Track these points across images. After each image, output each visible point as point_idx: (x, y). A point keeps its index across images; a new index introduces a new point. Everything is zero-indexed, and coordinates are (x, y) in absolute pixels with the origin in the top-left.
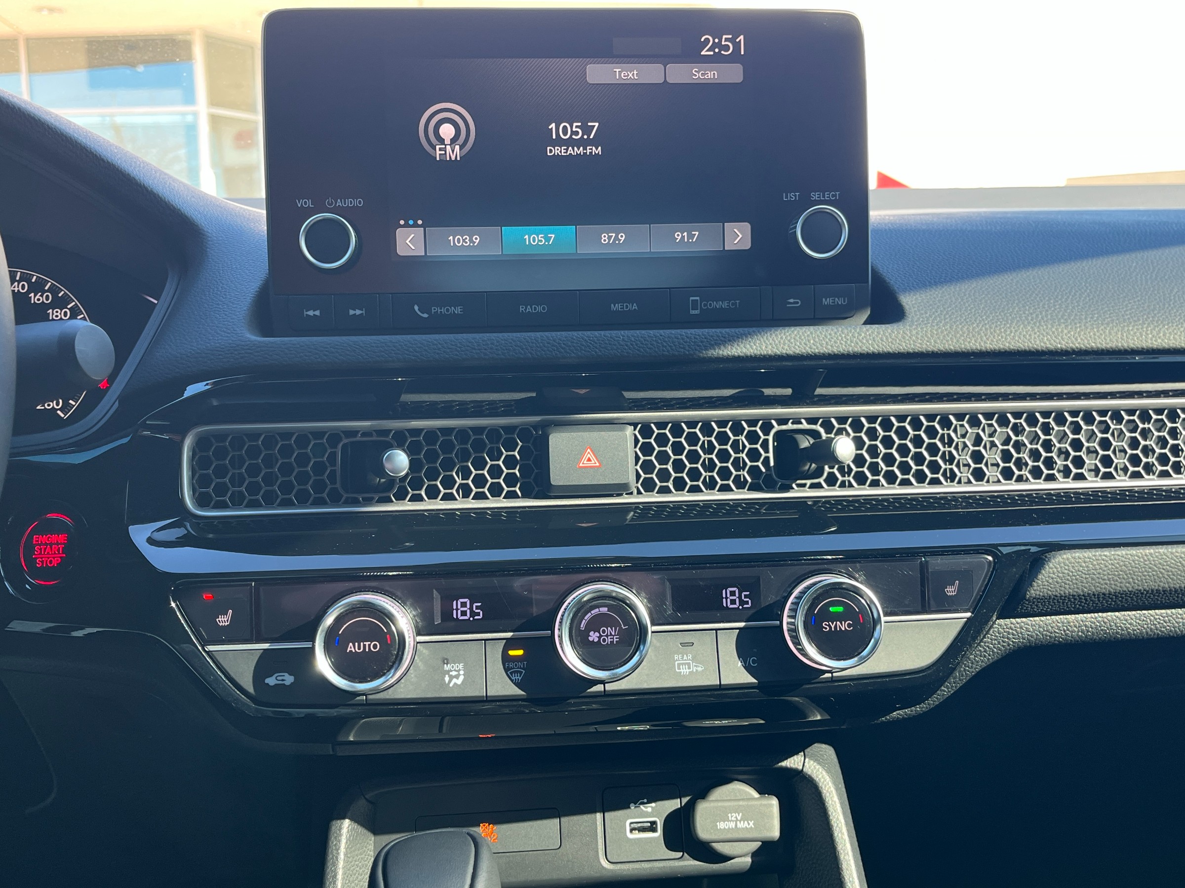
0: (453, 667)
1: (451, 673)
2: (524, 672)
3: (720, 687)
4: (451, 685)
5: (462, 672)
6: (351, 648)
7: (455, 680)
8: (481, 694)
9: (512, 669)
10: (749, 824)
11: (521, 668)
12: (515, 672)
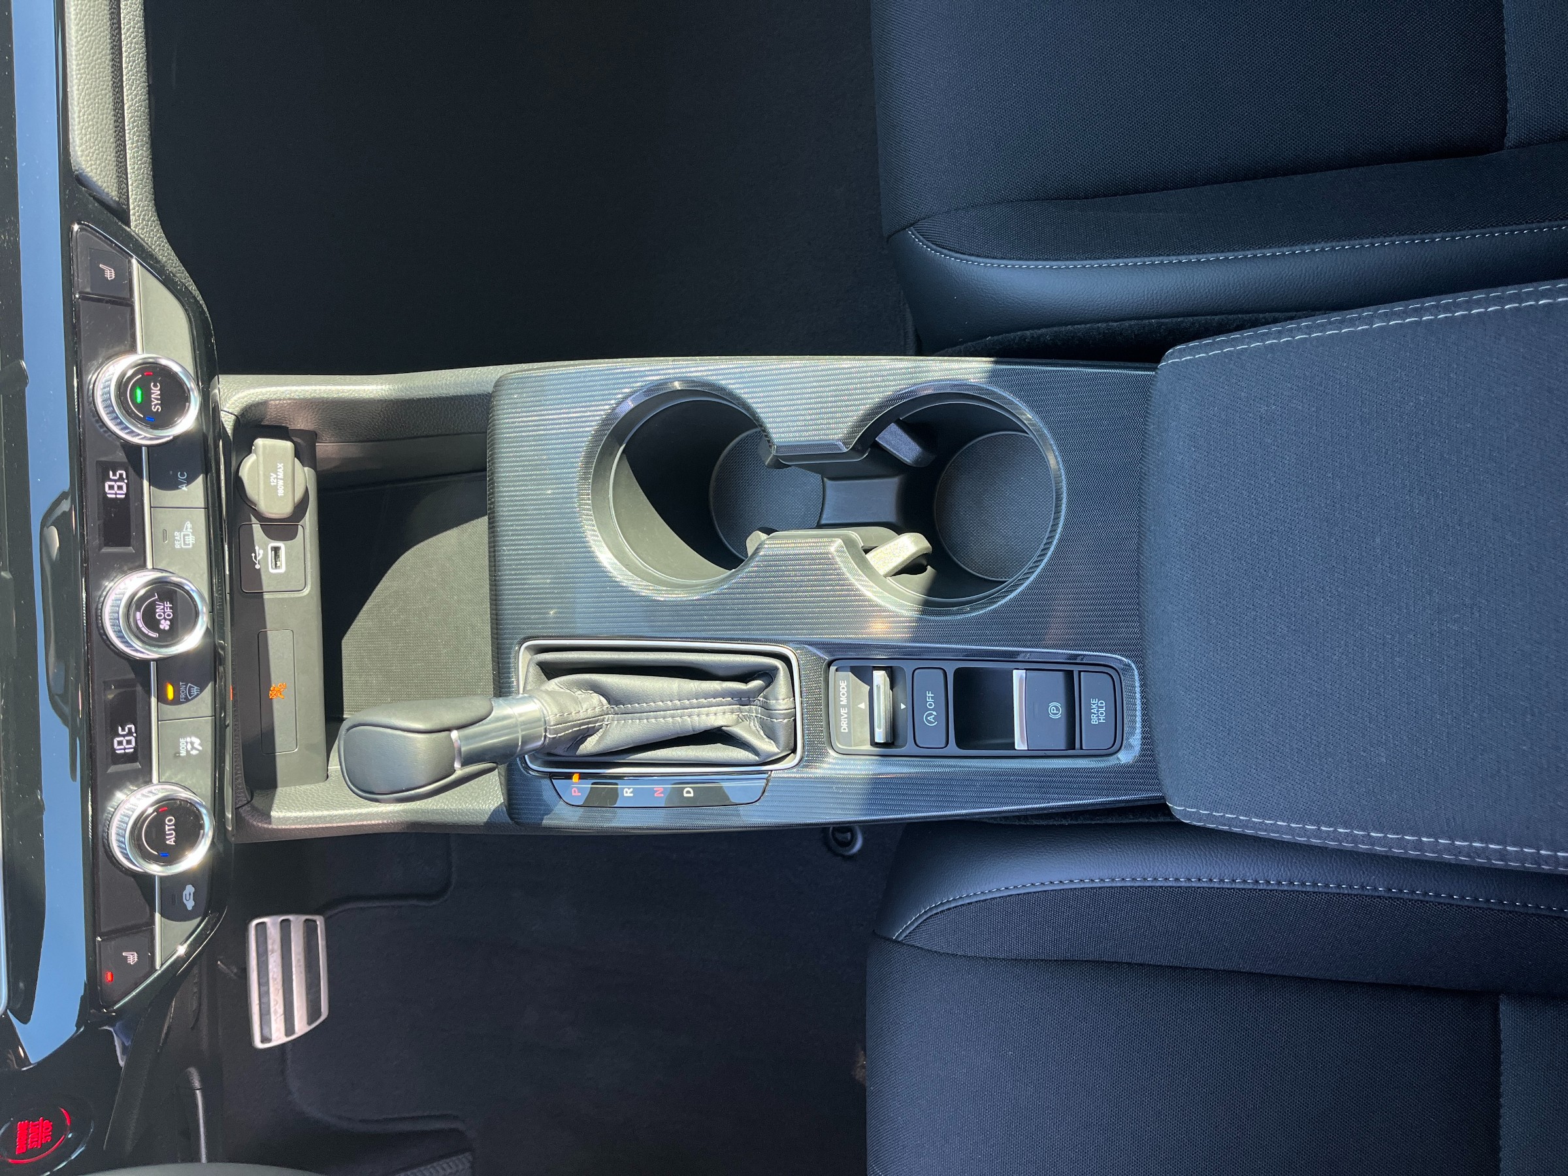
0: (183, 748)
1: (189, 749)
2: (189, 685)
3: (207, 508)
4: (200, 748)
5: (188, 739)
6: (171, 841)
7: (196, 745)
8: (210, 721)
9: (187, 695)
10: (280, 468)
11: (186, 688)
12: (190, 692)
